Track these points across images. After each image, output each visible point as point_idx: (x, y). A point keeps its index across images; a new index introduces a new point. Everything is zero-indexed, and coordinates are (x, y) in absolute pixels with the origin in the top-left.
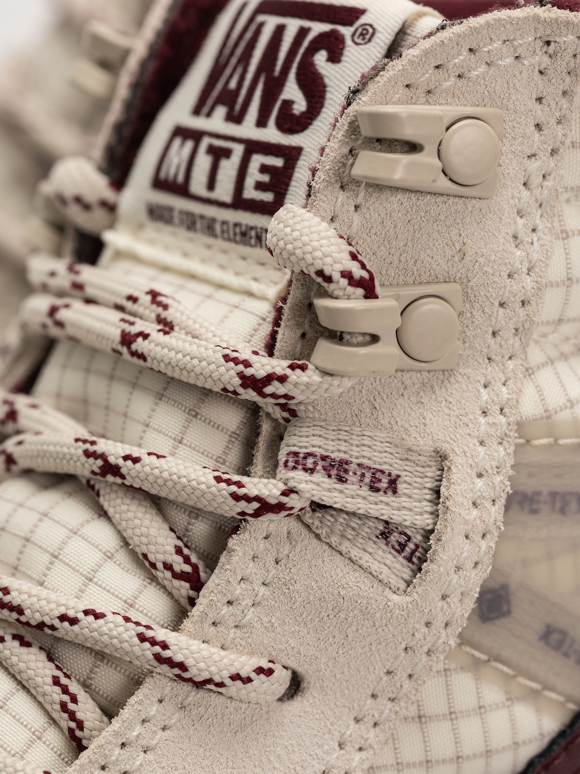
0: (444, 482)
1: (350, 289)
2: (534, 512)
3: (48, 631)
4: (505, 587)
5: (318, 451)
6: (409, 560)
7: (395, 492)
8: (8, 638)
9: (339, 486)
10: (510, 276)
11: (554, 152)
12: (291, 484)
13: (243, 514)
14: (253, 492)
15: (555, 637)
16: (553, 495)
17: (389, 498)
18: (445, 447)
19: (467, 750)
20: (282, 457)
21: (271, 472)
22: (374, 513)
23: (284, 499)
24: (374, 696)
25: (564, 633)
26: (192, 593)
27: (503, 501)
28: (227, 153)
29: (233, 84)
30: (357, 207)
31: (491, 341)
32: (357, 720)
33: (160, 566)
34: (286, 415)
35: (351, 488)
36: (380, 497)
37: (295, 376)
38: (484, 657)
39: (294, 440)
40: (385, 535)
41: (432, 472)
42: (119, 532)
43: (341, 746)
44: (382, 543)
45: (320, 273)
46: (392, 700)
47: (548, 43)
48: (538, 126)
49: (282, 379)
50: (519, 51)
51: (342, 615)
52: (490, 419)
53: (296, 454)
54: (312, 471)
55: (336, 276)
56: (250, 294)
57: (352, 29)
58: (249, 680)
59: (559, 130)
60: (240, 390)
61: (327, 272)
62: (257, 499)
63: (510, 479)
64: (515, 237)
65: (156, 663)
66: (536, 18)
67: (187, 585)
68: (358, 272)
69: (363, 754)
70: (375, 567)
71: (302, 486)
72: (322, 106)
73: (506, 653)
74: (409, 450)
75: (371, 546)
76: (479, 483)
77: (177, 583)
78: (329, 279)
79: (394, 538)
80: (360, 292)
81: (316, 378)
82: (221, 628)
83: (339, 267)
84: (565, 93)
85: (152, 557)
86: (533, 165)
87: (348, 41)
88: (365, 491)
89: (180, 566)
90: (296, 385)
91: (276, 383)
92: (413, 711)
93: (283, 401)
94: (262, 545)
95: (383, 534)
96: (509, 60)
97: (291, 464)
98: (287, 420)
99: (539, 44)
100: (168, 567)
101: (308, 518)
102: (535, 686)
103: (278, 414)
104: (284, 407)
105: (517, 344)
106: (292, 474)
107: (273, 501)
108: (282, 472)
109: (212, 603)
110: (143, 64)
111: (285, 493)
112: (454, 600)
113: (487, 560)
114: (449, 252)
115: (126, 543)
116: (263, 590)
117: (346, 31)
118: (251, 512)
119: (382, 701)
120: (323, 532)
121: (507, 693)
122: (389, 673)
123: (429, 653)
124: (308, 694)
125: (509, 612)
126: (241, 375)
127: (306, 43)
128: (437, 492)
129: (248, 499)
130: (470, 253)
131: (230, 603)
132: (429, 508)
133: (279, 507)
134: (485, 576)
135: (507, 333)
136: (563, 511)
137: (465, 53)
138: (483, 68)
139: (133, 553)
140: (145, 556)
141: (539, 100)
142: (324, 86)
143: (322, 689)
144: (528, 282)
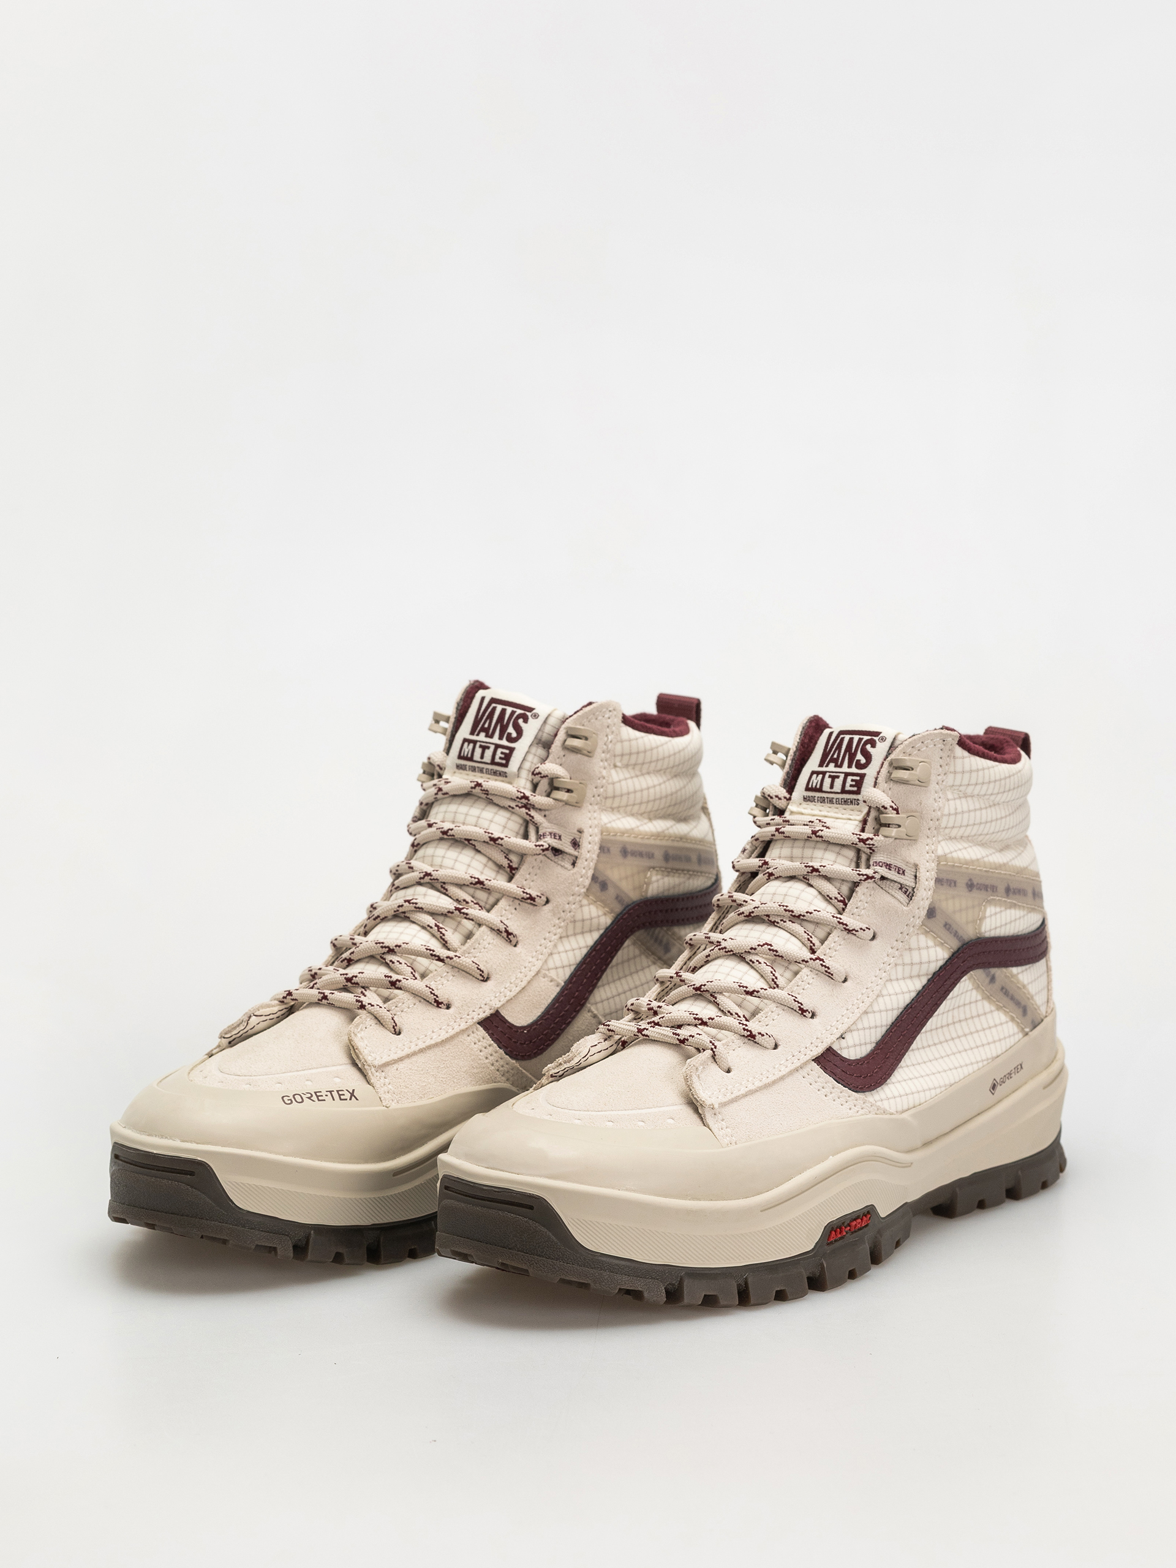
0: (918, 873)
1: (893, 811)
2: (942, 885)
3: (802, 917)
4: (934, 908)
5: (883, 861)
6: (908, 896)
7: (904, 875)
8: (787, 921)
9: (889, 871)
10: (934, 811)
11: (945, 774)
12: (876, 870)
13: (861, 880)
14: (864, 873)
15: (948, 926)
16: (947, 880)
17: (902, 876)
18: (917, 862)
19: (923, 961)
20: (871, 863)
21: (868, 867)
22: (898, 881)
23: (874, 875)
24: (897, 941)
25: (950, 925)
26: (844, 907)
27: (934, 879)
28: (838, 777)
29: (835, 756)
30: (890, 789)
31: (928, 831)
32: (892, 948)
33: (833, 898)
34: (871, 851)
35: (893, 872)
36: (900, 876)
37: (876, 838)
38: (928, 930)
39: (875, 858)
40: (901, 889)
41: (914, 870)
42: (817, 890)
43: (888, 955)
44: (900, 891)
45: (883, 807)
46: (902, 942)
47: (944, 741)
48: (941, 766)
49: (872, 839)
50: (936, 743)
51: (890, 912)
52: (930, 854)
53: (876, 862)
54: (881, 866)
55: (888, 807)
56: (850, 819)
57: (878, 738)
58: (864, 930)
59: (947, 767)
60: (858, 843)
61: (886, 806)
62: (866, 875)
63: (936, 873)
64: (935, 799)
65: (838, 924)
66: (941, 733)
67: (842, 904)
68: (895, 807)
69: (894, 959)
70: (899, 897)
71: (879, 871)
72: (871, 761)
73: (934, 930)
74: (907, 862)
75: (897, 891)
76: (928, 873)
77: (839, 903)
78: (886, 808)
79: (904, 889)
80: (895, 812)
81: (882, 838)
82: (854, 915)
83: (889, 805)
84: (948, 756)
85: (830, 896)
86: (940, 778)
87: (877, 741)
88: (896, 874)
89: (840, 898)
90: (876, 841)
91: (870, 840)
92: (907, 947)
93: (871, 846)
94: (866, 890)
95: (900, 889)
96: (932, 746)
97: (875, 865)
98: (871, 853)
99: (941, 741)
100: (836, 898)
101: (879, 883)
102: (943, 942)
103: (868, 851)
104: (870, 848)
105: (936, 833)
106: (876, 867)
107: (870, 875)
108: (872, 867)
109: (852, 908)
110: (795, 753)
111: (874, 873)
112: (921, 909)
113: (930, 897)
114: (917, 803)
115: (820, 893)
116: (866, 904)
117: (876, 739)
118: (863, 879)
119: (899, 942)
120: (883, 887)
121: (935, 943)
122: (901, 933)
123: (913, 927)
124: (878, 939)
125: (935, 916)
126: (858, 838)
127: (862, 742)
128: (916, 876)
129: (863, 875)
130: (923, 803)
131: (857, 908)
132: (914, 881)
133: (872, 877)
134: (929, 902)
135: (933, 829)
136: (950, 886)
137: (921, 743)
138: (925, 748)
139: (823, 896)
140: (828, 896)
141: (941, 758)
142: (871, 755)
143: (882, 937)
144: (939, 813)
